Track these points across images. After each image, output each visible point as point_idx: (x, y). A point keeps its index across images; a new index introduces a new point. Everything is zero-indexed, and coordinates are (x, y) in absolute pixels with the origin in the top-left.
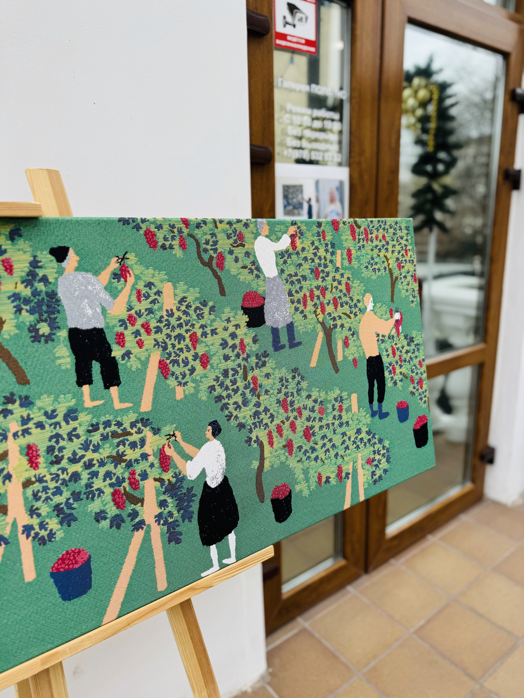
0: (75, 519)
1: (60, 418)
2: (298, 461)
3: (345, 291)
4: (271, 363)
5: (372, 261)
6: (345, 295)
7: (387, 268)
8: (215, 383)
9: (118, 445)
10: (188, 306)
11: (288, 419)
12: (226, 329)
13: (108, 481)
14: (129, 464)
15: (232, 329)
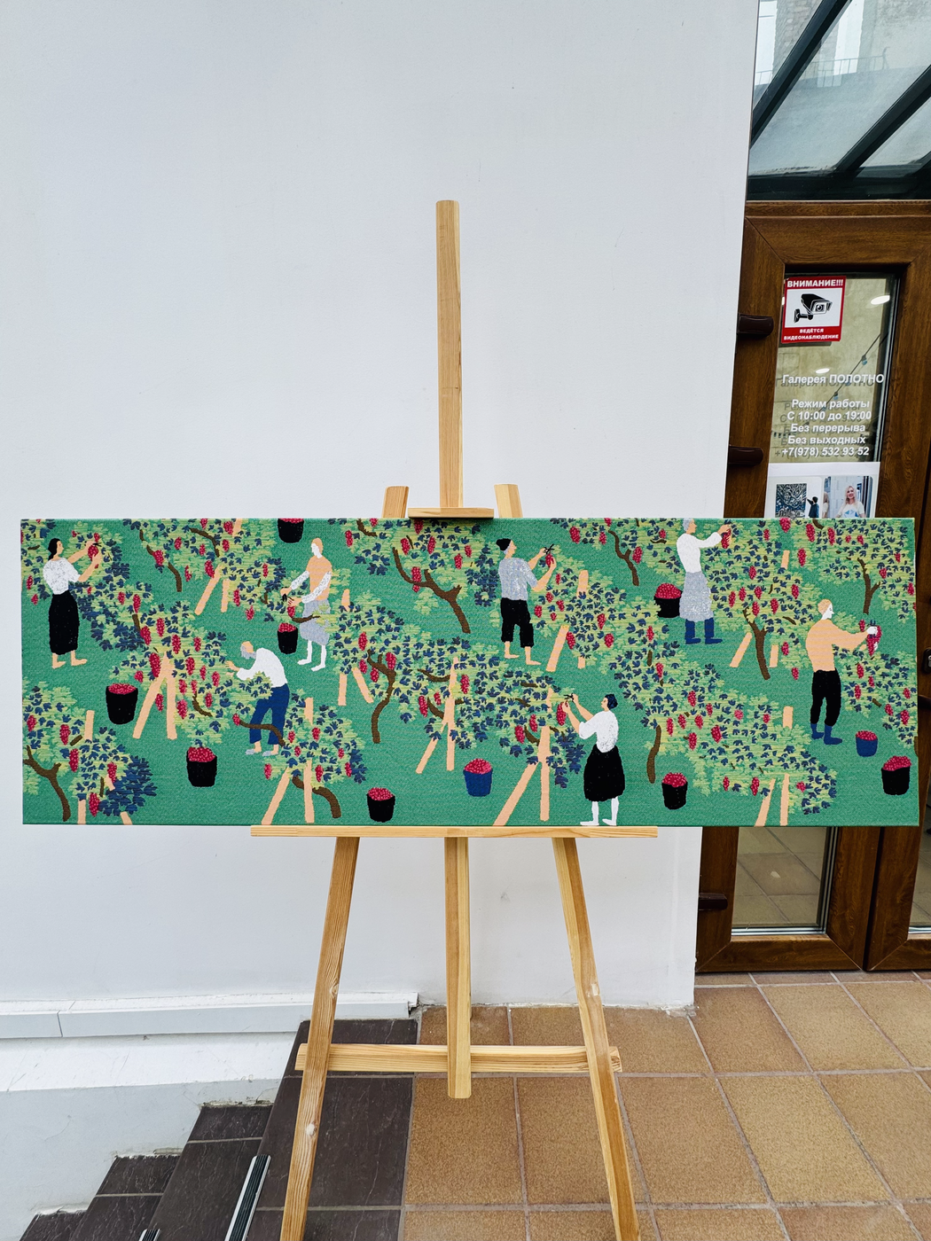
0: (486, 738)
1: (486, 661)
2: (700, 757)
3: (790, 594)
4: (680, 655)
5: (836, 565)
6: (789, 598)
7: (862, 574)
8: (616, 661)
9: (525, 693)
10: (600, 591)
11: (693, 712)
12: (635, 615)
13: (514, 717)
14: (531, 710)
15: (641, 616)
